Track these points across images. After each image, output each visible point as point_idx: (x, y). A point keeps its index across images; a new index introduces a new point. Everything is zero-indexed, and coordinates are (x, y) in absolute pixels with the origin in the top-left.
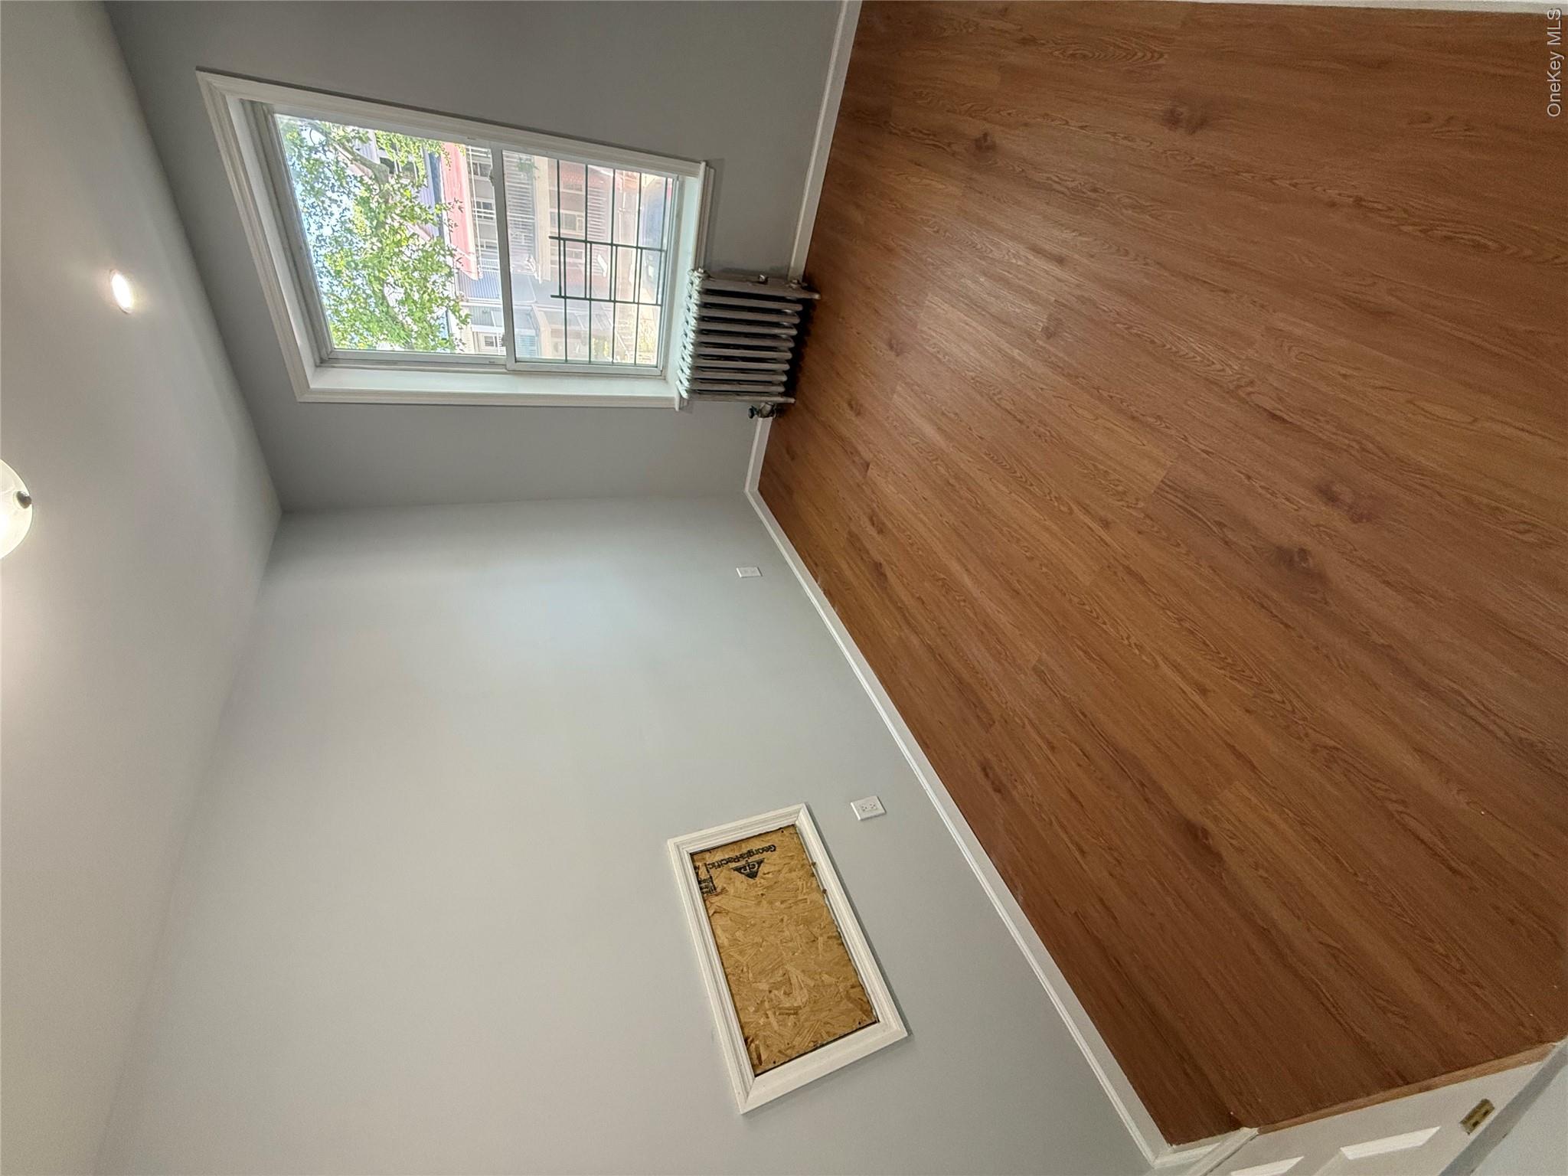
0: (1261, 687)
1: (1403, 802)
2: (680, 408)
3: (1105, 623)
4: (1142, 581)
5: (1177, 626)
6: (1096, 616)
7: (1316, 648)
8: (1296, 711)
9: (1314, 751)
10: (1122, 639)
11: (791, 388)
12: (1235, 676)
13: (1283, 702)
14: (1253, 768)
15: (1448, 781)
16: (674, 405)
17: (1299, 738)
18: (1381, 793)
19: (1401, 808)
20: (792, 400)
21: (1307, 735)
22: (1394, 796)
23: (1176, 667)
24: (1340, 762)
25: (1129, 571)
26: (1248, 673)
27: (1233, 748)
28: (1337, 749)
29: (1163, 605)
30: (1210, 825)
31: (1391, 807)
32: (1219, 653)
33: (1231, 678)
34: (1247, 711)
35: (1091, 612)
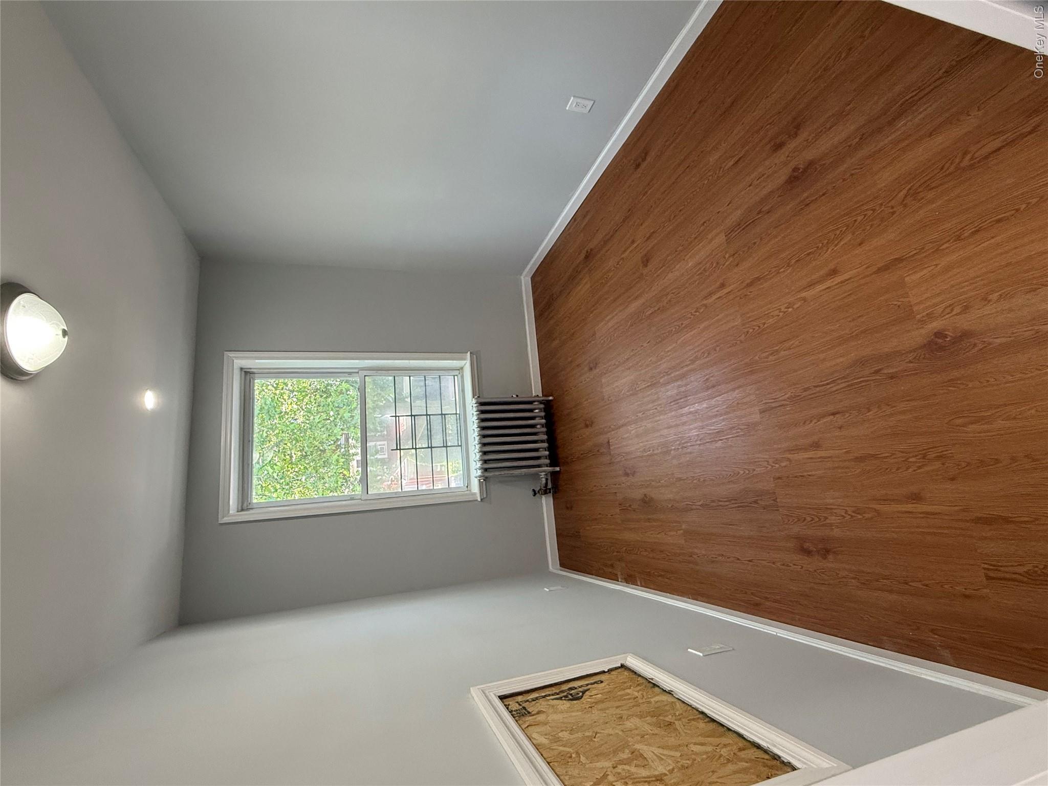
0: (851, 226)
1: (965, 153)
2: (481, 499)
3: (764, 324)
4: (758, 279)
5: (791, 268)
6: (758, 328)
7: (844, 180)
8: (874, 208)
9: (905, 206)
10: (778, 316)
11: (554, 460)
12: (836, 242)
13: (865, 215)
14: (900, 260)
15: (958, 120)
16: (477, 497)
17: (893, 213)
18: (952, 169)
19: (968, 157)
20: (558, 469)
21: (892, 207)
22: (957, 160)
23: (811, 285)
24: (919, 190)
25: (749, 285)
26: (838, 232)
27: (879, 270)
28: (910, 189)
29: (776, 273)
30: (936, 325)
31: (966, 162)
32: (818, 247)
33: (836, 246)
34: (860, 244)
35: (754, 329)
